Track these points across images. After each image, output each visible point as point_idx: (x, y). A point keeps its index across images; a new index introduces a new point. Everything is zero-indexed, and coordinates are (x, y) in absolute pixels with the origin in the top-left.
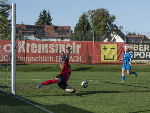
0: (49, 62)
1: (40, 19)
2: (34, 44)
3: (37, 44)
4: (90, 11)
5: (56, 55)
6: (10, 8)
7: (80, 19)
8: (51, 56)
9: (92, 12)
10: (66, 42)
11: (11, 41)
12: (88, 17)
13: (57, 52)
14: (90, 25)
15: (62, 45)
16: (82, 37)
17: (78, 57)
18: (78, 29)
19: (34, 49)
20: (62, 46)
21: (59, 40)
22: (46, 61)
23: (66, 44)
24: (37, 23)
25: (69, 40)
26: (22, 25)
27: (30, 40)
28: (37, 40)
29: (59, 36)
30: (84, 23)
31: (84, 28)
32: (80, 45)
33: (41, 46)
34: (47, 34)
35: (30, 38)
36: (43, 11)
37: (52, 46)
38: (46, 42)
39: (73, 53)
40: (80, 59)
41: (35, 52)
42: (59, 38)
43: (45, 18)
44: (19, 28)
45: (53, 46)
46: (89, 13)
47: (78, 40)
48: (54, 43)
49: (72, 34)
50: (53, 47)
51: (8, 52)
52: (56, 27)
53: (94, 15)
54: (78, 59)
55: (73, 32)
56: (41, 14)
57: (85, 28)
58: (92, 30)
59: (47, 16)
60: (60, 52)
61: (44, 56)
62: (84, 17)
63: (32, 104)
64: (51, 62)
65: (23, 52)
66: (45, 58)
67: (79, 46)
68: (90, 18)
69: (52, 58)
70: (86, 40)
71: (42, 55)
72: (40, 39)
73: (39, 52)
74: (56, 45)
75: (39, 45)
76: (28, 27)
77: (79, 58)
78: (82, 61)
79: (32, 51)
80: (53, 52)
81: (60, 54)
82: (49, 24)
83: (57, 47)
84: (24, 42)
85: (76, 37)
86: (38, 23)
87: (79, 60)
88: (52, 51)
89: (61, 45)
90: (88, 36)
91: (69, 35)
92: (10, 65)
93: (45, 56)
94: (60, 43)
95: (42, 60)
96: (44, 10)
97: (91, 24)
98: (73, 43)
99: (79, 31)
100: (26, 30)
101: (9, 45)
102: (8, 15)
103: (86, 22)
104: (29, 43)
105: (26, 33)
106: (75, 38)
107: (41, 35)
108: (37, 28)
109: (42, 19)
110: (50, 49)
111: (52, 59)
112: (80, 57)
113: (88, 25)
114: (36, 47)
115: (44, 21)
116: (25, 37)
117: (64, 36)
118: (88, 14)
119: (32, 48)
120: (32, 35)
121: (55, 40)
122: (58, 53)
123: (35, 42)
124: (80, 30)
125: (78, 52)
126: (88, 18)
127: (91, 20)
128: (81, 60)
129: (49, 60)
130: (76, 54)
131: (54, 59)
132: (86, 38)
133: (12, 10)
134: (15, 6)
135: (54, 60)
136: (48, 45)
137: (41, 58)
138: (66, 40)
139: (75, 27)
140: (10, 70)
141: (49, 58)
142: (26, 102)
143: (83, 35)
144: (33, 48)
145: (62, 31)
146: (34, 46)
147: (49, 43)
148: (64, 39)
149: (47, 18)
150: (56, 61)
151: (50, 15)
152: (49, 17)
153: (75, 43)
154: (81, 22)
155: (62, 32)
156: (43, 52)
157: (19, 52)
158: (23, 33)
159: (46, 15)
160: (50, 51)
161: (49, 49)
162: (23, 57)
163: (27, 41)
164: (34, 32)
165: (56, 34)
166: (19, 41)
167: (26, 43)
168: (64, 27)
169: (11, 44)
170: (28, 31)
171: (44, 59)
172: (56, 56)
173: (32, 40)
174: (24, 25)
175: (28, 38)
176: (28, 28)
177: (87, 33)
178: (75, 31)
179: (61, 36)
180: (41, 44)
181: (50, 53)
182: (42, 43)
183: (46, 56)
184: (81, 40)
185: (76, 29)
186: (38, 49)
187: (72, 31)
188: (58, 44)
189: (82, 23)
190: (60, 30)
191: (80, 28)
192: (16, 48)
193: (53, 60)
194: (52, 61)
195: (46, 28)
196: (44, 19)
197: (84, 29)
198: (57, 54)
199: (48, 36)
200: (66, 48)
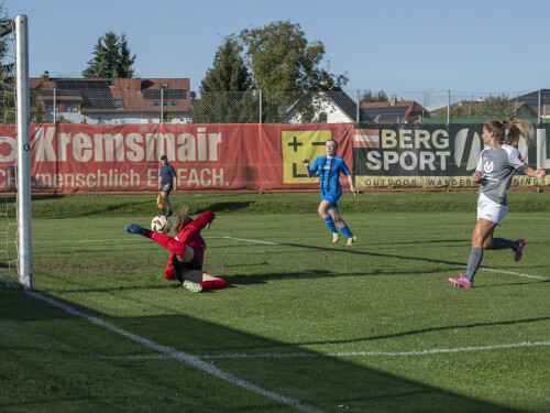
0: (129, 189)
1: (98, 60)
2: (82, 135)
3: (92, 136)
4: (246, 31)
5: (149, 167)
6: (10, 31)
7: (217, 56)
8: (132, 171)
9: (254, 36)
10: (177, 125)
11: (14, 128)
12: (242, 49)
13: (150, 158)
14: (247, 74)
15: (166, 135)
16: (225, 112)
17: (214, 170)
18: (213, 88)
19: (83, 149)
20: (165, 140)
21: (156, 121)
22: (119, 186)
23: (177, 132)
24: (90, 72)
25: (185, 121)
26: (46, 78)
27: (70, 122)
28: (91, 122)
29: (154, 108)
30: (229, 69)
31: (231, 84)
32: (220, 134)
33: (103, 140)
34: (120, 103)
35: (68, 116)
36: (107, 35)
37: (134, 140)
38: (117, 129)
39: (200, 159)
40: (221, 176)
41: (85, 159)
42: (155, 114)
43: (114, 58)
44: (35, 89)
45: (139, 138)
46: (244, 39)
47: (212, 120)
49: (194, 101)
50: (140, 144)
51: (8, 159)
52: (146, 84)
53: (260, 43)
54: (215, 177)
55: (199, 96)
56: (100, 45)
57: (234, 84)
58: (254, 88)
59: (120, 50)
61: (111, 171)
62: (229, 51)
64: (135, 189)
65: (49, 160)
66: (116, 175)
67: (216, 139)
68: (249, 53)
69: (136, 174)
70: (235, 120)
71: (105, 166)
72: (100, 119)
73: (99, 158)
74: (149, 136)
75: (98, 138)
76: (64, 85)
77: (218, 173)
78: (227, 184)
79: (77, 157)
80: (139, 158)
82: (124, 74)
83: (150, 141)
84: (51, 130)
85: (206, 112)
86: (93, 72)
87: (218, 180)
88: (135, 154)
89: (161, 135)
90: (242, 107)
91: (184, 104)
92: (14, 200)
93: (116, 171)
94: (159, 132)
95: (105, 183)
96: (108, 32)
97: (250, 71)
98: (199, 130)
99: (216, 94)
100: (57, 95)
101: (9, 139)
102: (4, 50)
103: (234, 66)
104: (67, 133)
105: (58, 102)
106: (205, 115)
107: (101, 107)
109: (103, 61)
110: (130, 150)
111: (135, 179)
112: (222, 170)
113: (243, 73)
114: (87, 143)
115: (110, 66)
116: (54, 113)
117: (170, 108)
118: (240, 42)
119: (77, 146)
120: (75, 109)
121: (144, 121)
122: (153, 160)
123: (84, 128)
124: (218, 91)
125: (214, 157)
126: (242, 54)
127: (250, 59)
128: (224, 180)
129: (127, 183)
130: (207, 163)
131: (144, 178)
132: (236, 112)
133: (15, 35)
134: (25, 22)
135: (143, 183)
136: (125, 136)
137: (105, 175)
138: (175, 121)
139: (203, 82)
140: (13, 215)
141: (127, 177)
142: (63, 311)
143: (229, 103)
144: (81, 146)
145: (164, 95)
146: (82, 140)
147: (125, 130)
148: (171, 119)
149: (118, 57)
150: (149, 183)
151: (128, 47)
152: (126, 53)
153: (204, 129)
154: (222, 66)
155: (165, 97)
156: (109, 158)
157: (37, 159)
158: (49, 103)
159: (114, 47)
160: (130, 156)
161: (127, 149)
162: (49, 175)
163: (60, 126)
164: (80, 98)
165: (148, 105)
166: (37, 128)
167: (58, 131)
168: (170, 81)
169: (15, 136)
170: (63, 98)
171: (113, 180)
172: (150, 171)
173: (75, 122)
174: (51, 80)
175: (62, 117)
176: (63, 87)
177: (239, 99)
178: (202, 92)
179: (162, 108)
180: (103, 133)
181: (130, 162)
182: (104, 131)
183: (119, 169)
184: (223, 120)
185: (206, 87)
186: (93, 149)
187: (193, 94)
188: (155, 133)
189: (223, 69)
190: (160, 92)
191: (219, 85)
192: (30, 148)
193: (138, 182)
194: (135, 186)
195: (117, 87)
196: (110, 61)
197: (232, 87)
198: (150, 162)
199: (123, 109)
200: (177, 146)
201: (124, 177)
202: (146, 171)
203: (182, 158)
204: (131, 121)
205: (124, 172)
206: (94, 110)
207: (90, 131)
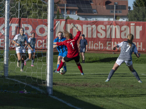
0: (98, 50)
2: (77, 25)
3: (82, 26)
5: (107, 41)
8: (100, 42)
10: (121, 22)
11: (47, 21)
15: (116, 26)
16: (144, 16)
17: (138, 43)
18: (139, 5)
20: (116, 28)
21: (112, 20)
22: (93, 49)
23: (121, 24)
25: (125, 20)
27: (72, 19)
28: (82, 19)
29: (111, 14)
32: (141, 27)
33: (87, 28)
34: (95, 11)
35: (71, 16)
37: (101, 28)
38: (94, 23)
40: (141, 46)
42: (111, 16)
44: (57, 3)
45: (104, 28)
47: (138, 20)
48: (104, 24)
49: (130, 11)
50: (104, 30)
52: (108, 2)
60: (113, 37)
61: (90, 42)
63: (74, 107)
66: (92, 44)
67: (139, 29)
69: (102, 44)
72: (86, 18)
75: (85, 26)
77: (140, 44)
78: (144, 50)
81: (113, 40)
83: (109, 29)
84: (63, 23)
85: (135, 16)
87: (139, 47)
88: (101, 35)
89: (114, 26)
91: (125, 12)
93: (92, 42)
94: (113, 25)
98: (132, 24)
99: (140, 8)
100: (66, 6)
105: (67, 10)
107: (87, 12)
108: (82, 3)
110: (99, 33)
111: (101, 46)
112: (141, 43)
114: (80, 29)
116: (65, 15)
117: (119, 14)
120: (75, 13)
121: (106, 20)
122: (110, 38)
123: (78, 22)
124: (141, 6)
125: (138, 37)
128: (143, 48)
129: (97, 48)
131: (105, 45)
135: (105, 48)
136: (97, 26)
138: (121, 20)
139: (134, 2)
141: (97, 45)
147: (97, 23)
148: (119, 19)
150: (107, 48)
153: (134, 24)
155: (116, 9)
156: (89, 36)
157: (56, 36)
158: (63, 10)
160: (99, 35)
161: (98, 32)
163: (68, 21)
164: (77, 8)
165: (108, 12)
166: (57, 22)
167: (66, 23)
168: (119, 1)
169: (46, 25)
170: (69, 8)
171: (91, 46)
172: (108, 43)
173: (74, 19)
175: (69, 17)
176: (70, 3)
178: (134, 7)
179: (114, 14)
181: (99, 38)
182: (88, 23)
183: (94, 41)
184: (143, 20)
185: (135, 4)
187: (130, 8)
188: (111, 25)
190: (114, 6)
191: (142, 3)
192: (53, 31)
193: (102, 48)
194: (101, 49)
195: (94, 3)
198: (108, 38)
199: (96, 14)
200: (121, 32)
201: (96, 45)
202: (106, 43)
203: (123, 37)
204: (100, 19)
205: (96, 43)
206: (83, 14)
207: (81, 23)
